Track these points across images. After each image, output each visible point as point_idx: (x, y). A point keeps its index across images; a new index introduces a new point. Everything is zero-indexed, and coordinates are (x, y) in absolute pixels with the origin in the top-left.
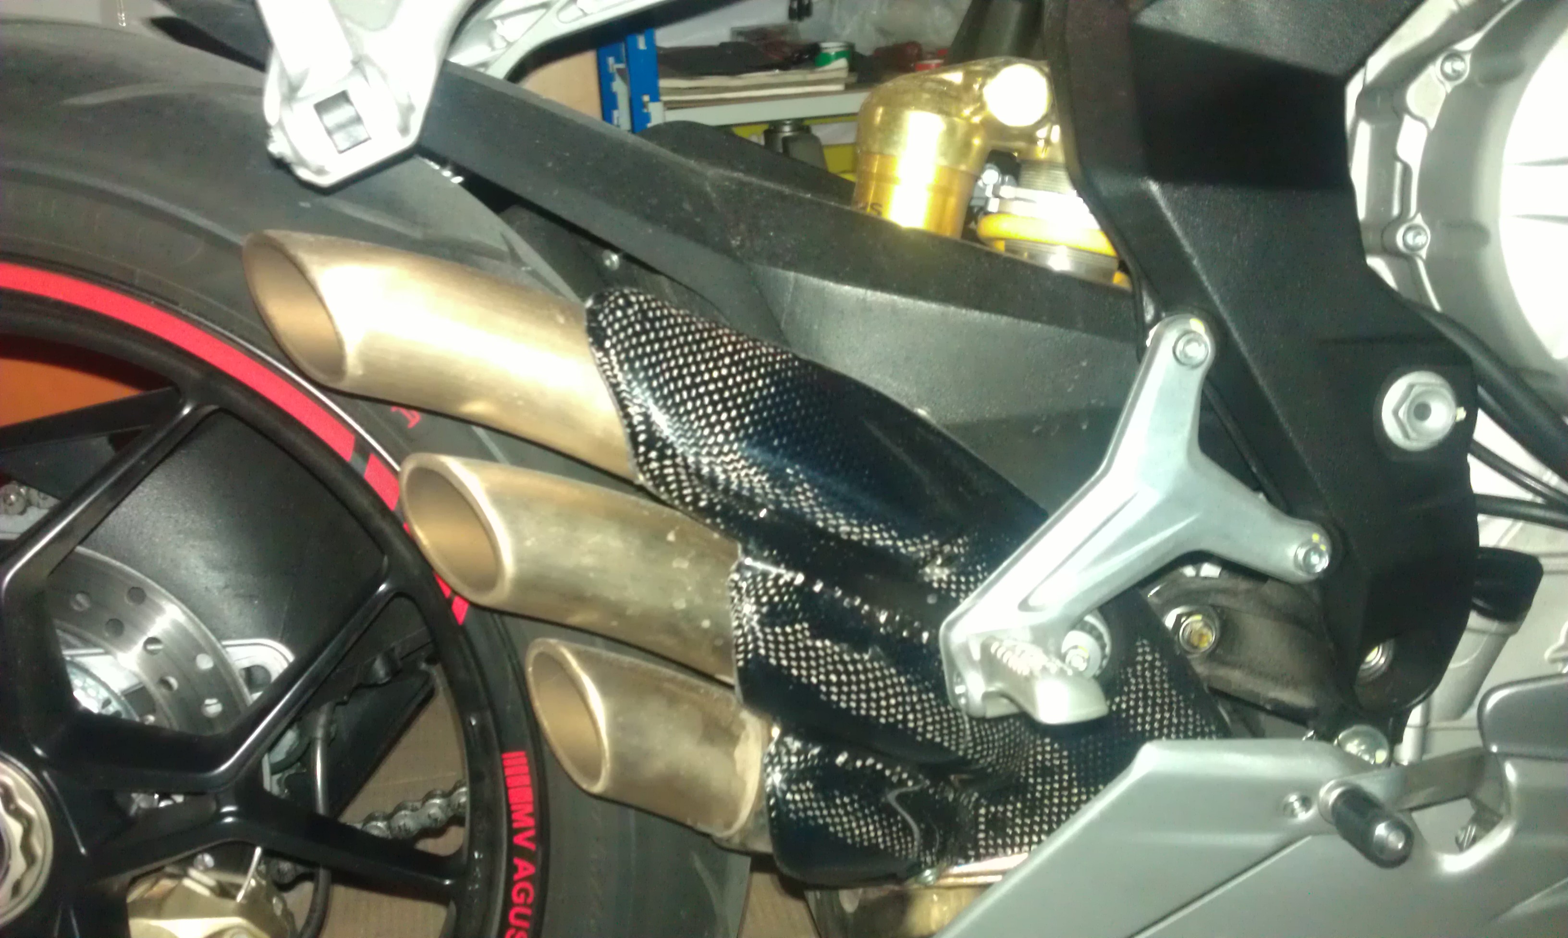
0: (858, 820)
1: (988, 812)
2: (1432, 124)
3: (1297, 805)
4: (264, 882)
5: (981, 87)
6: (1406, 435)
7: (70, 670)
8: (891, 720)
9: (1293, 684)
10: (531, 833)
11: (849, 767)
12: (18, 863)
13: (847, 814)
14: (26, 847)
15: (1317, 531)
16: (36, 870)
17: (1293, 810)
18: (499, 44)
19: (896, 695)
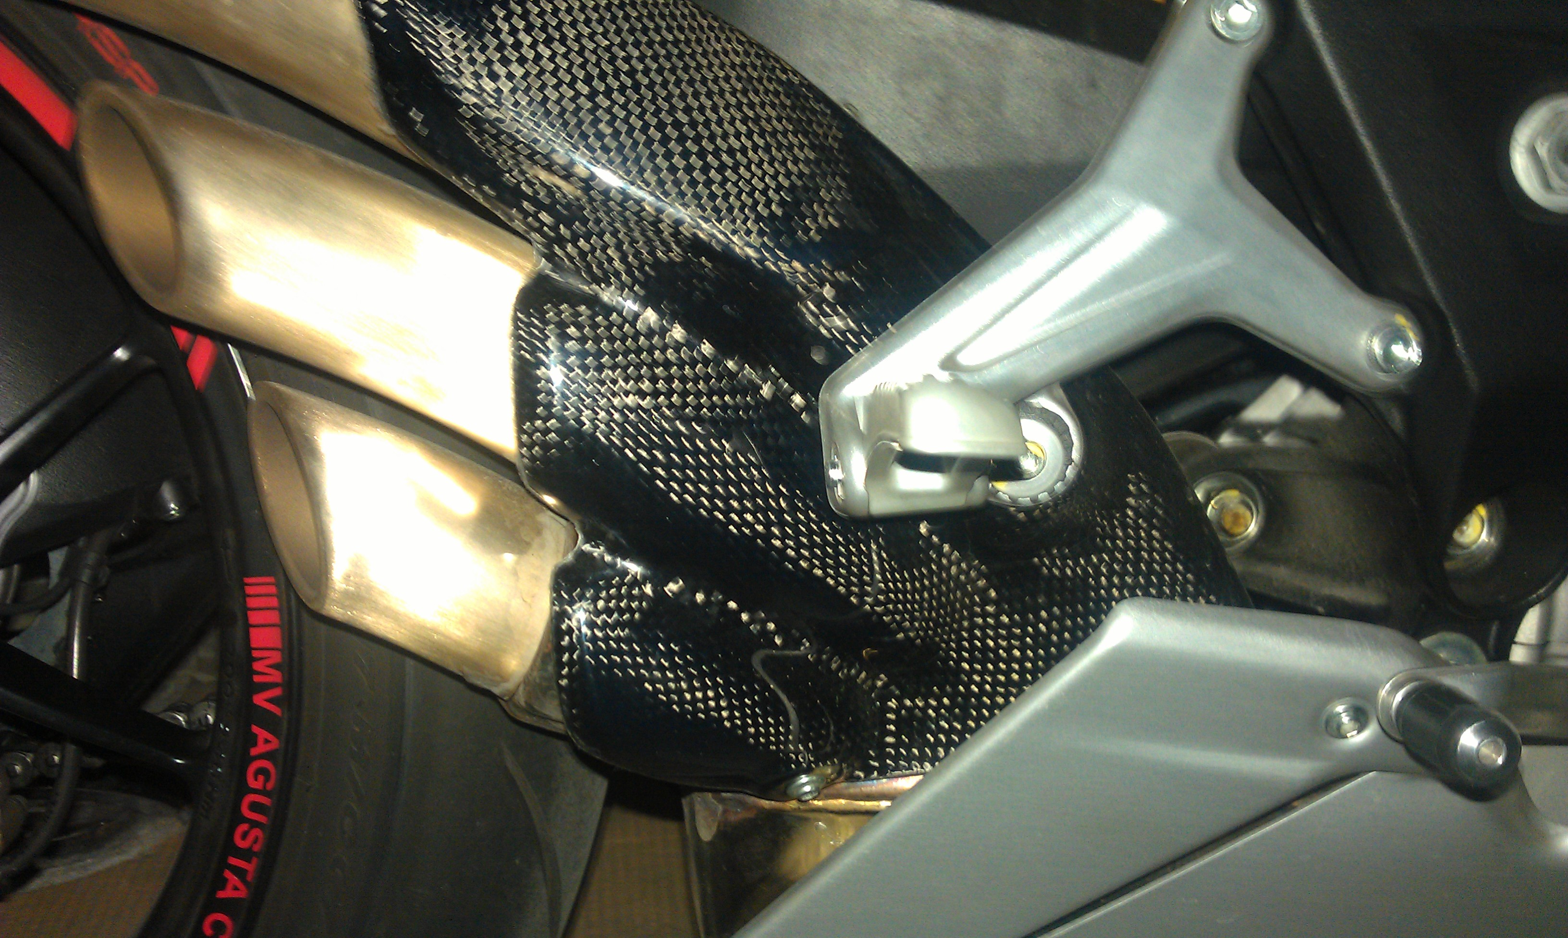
0: (690, 678)
1: (901, 706)
3: (1345, 719)
6: (1547, 185)
8: (746, 531)
9: (1359, 578)
10: (277, 692)
11: (685, 600)
13: (674, 667)
15: (1401, 313)
17: (1339, 725)
19: (755, 494)
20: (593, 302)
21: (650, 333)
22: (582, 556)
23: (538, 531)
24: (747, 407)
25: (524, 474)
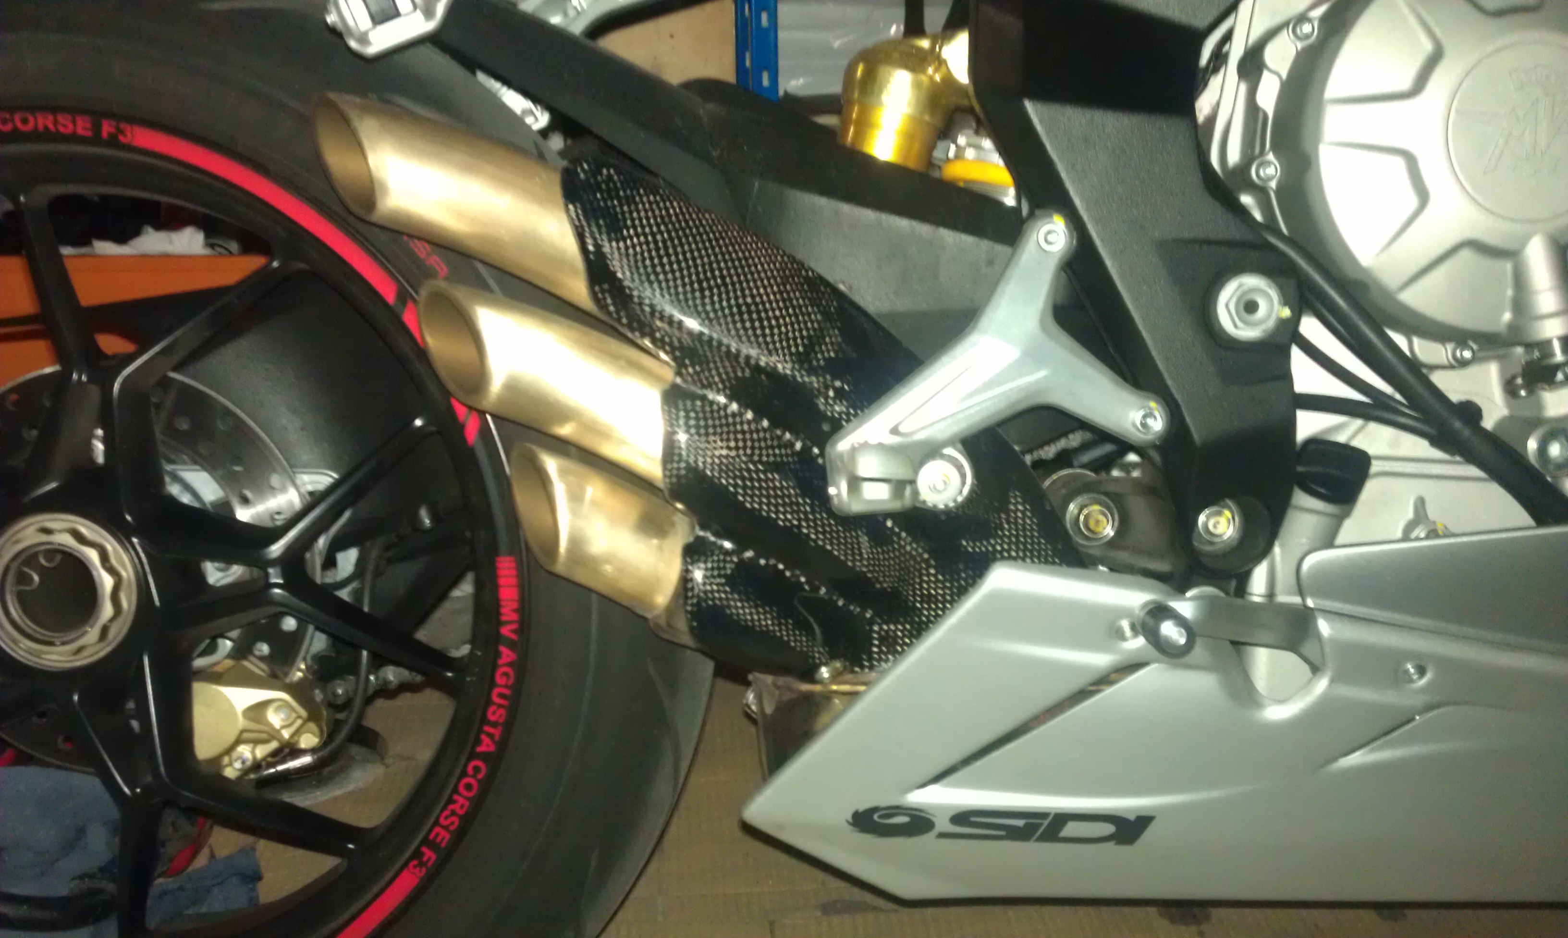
1: (881, 629)
2: (1284, 76)
3: (1127, 630)
4: (311, 677)
5: (940, 49)
6: (1237, 327)
7: (167, 479)
8: (788, 524)
10: (515, 626)
11: (755, 562)
12: (107, 610)
14: (115, 598)
15: (1152, 400)
16: (120, 620)
18: (572, 13)
19: (792, 503)
20: (703, 398)
21: (734, 415)
22: (698, 539)
23: (673, 524)
24: (787, 455)
25: (667, 493)
